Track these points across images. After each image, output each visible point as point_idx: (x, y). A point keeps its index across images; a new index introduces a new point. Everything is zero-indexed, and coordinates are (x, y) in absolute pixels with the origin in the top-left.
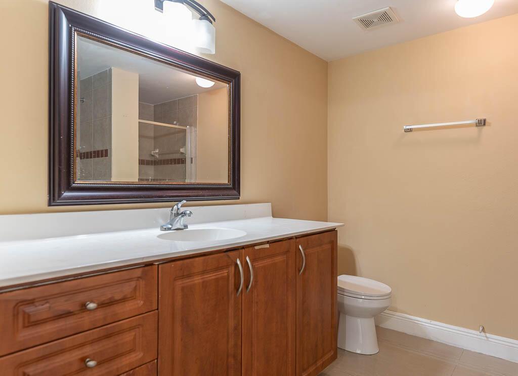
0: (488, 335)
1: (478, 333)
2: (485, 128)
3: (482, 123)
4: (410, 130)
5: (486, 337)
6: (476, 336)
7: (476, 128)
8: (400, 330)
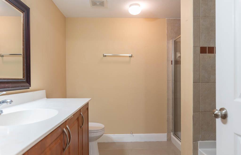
0: (133, 134)
1: (130, 134)
2: (132, 58)
3: (131, 56)
4: (106, 56)
5: (133, 135)
6: (130, 136)
7: (129, 58)
8: (103, 142)
